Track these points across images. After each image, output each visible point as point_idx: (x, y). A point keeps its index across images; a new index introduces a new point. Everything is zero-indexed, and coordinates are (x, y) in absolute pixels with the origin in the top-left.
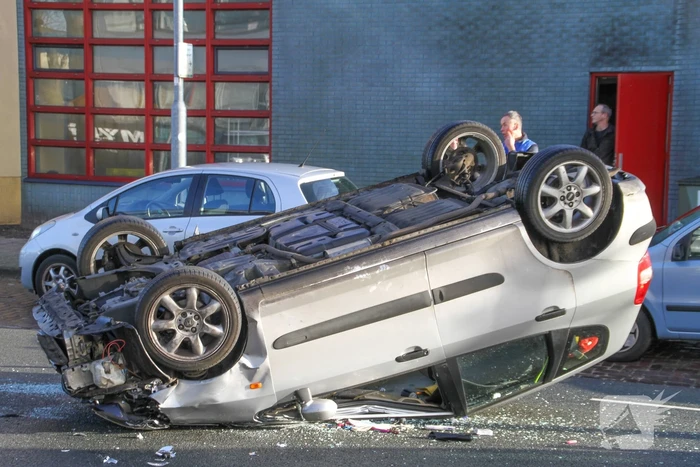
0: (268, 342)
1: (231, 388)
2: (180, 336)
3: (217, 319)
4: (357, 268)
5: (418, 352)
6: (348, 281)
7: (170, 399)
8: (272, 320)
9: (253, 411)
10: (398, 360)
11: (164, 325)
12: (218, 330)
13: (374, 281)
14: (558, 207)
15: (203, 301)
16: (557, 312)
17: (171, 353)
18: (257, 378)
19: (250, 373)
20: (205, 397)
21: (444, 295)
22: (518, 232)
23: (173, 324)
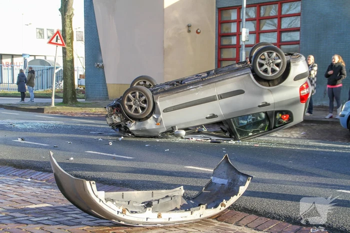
0: (161, 110)
1: (150, 124)
2: (134, 107)
3: (145, 102)
4: (191, 87)
5: (214, 116)
6: (188, 91)
7: (133, 127)
8: (163, 103)
9: (158, 132)
10: (207, 118)
11: (129, 103)
12: (145, 105)
13: (197, 91)
14: (265, 67)
15: (140, 96)
16: (267, 104)
17: (132, 112)
18: (159, 121)
19: (156, 120)
20: (142, 126)
21: (222, 97)
22: (249, 76)
23: (132, 103)
